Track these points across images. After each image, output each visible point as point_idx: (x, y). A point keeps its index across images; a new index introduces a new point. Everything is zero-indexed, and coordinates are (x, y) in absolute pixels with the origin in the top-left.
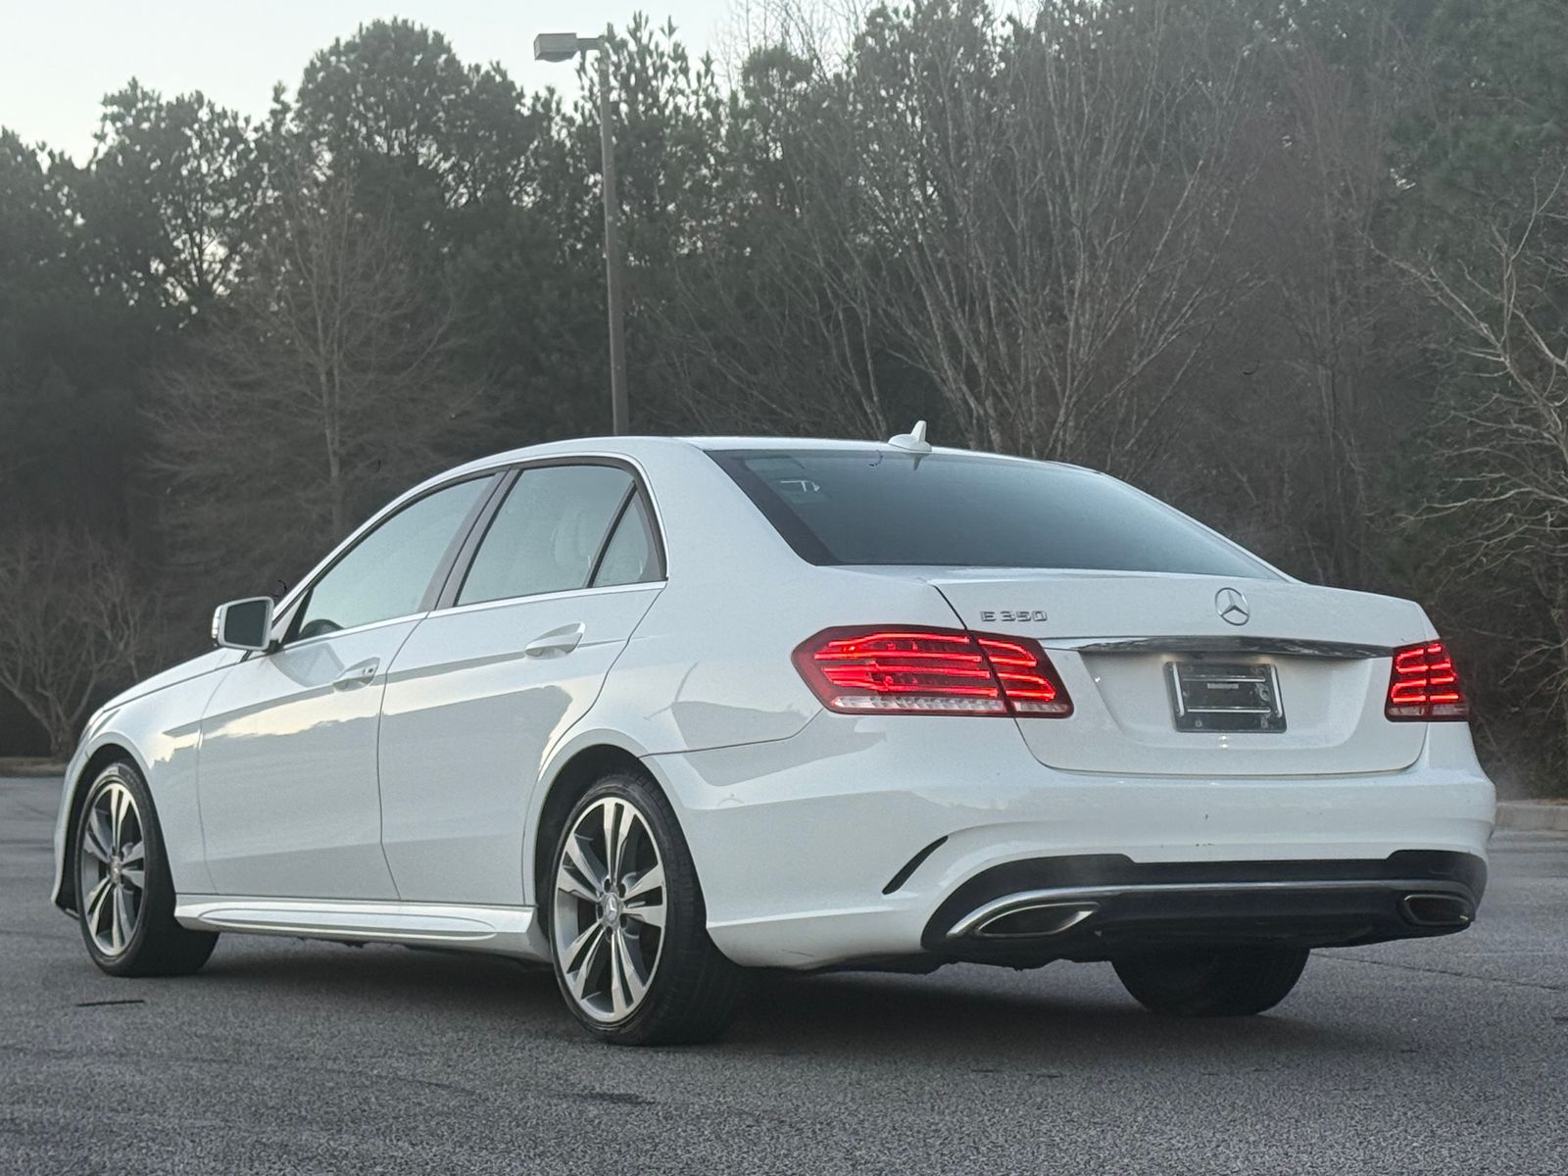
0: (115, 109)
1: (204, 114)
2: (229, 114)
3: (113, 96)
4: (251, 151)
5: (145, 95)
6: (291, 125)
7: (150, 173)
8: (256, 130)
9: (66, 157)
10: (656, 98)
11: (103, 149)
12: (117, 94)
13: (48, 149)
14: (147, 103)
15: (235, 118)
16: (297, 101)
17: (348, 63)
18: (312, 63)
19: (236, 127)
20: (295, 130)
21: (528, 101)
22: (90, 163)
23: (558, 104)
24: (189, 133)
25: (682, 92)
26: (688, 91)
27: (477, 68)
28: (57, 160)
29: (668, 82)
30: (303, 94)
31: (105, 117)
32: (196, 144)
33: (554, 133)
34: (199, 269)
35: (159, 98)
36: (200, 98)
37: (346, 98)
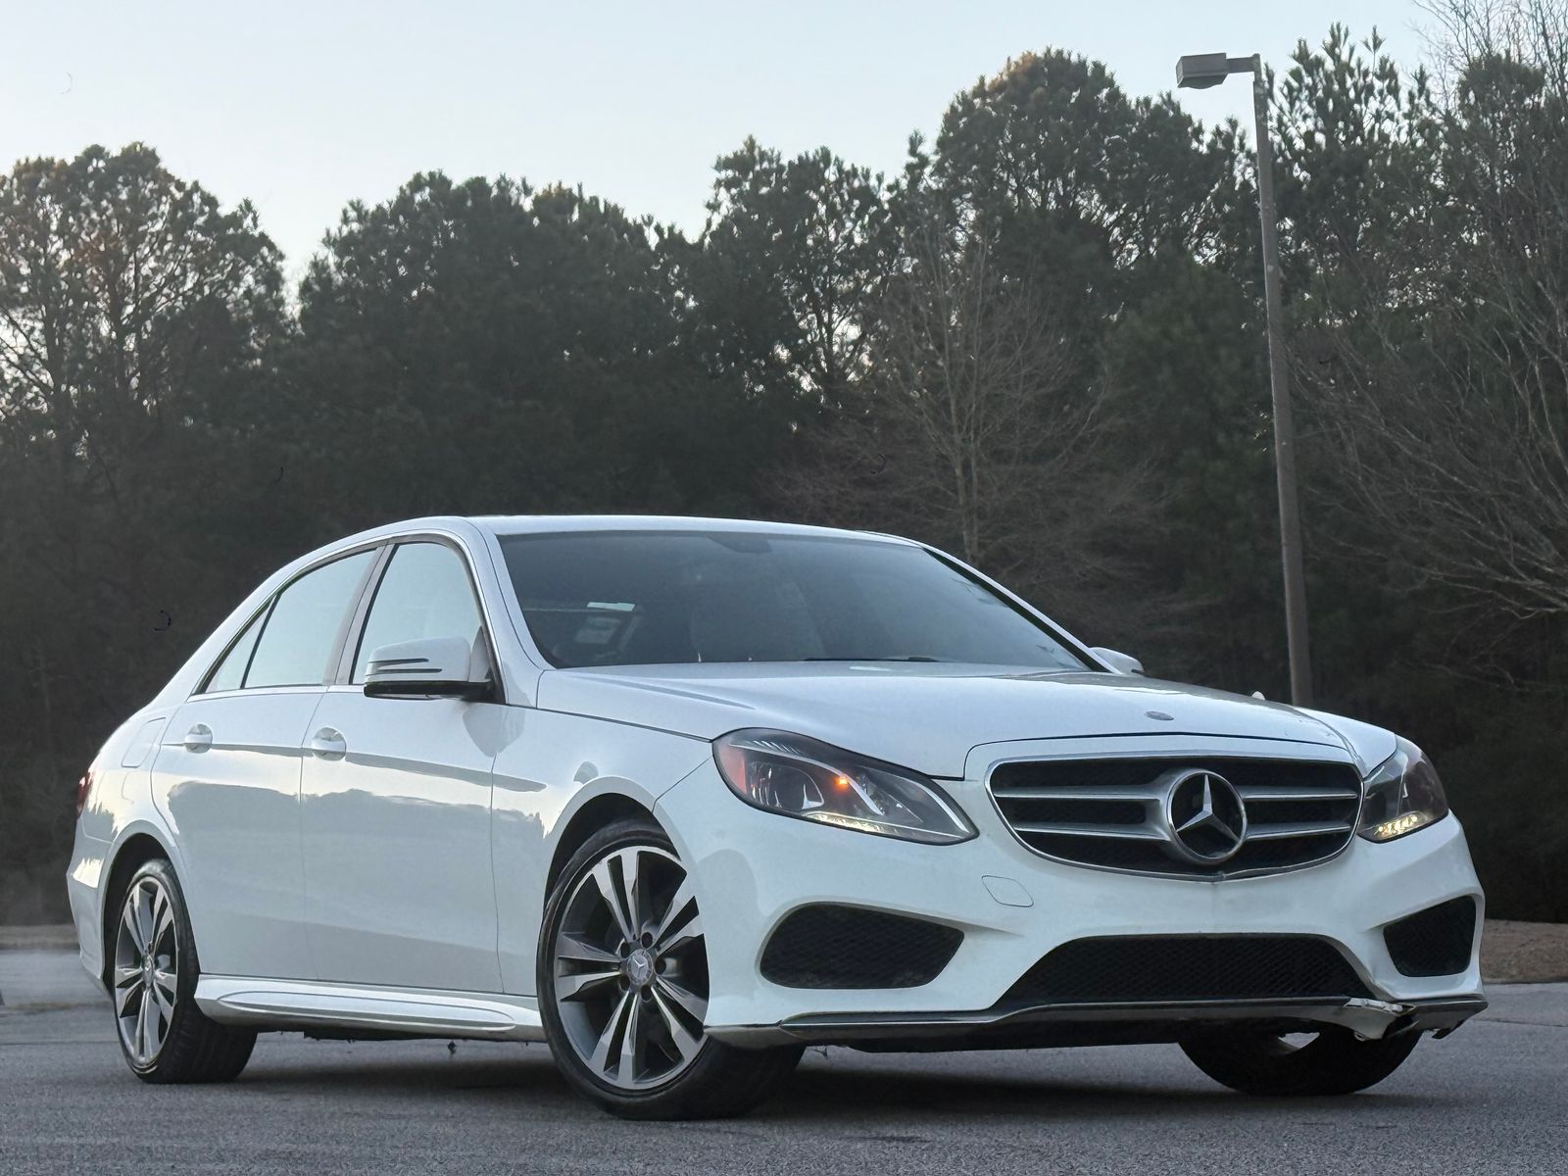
0: (730, 173)
1: (831, 174)
2: (860, 171)
3: (727, 159)
4: (885, 213)
5: (763, 155)
6: (930, 181)
7: (768, 244)
8: (890, 189)
9: (677, 231)
10: (1359, 125)
11: (717, 219)
12: (731, 156)
13: (654, 224)
14: (765, 165)
15: (867, 176)
16: (936, 153)
17: (995, 107)
18: (953, 108)
19: (868, 187)
20: (934, 186)
21: (1207, 137)
22: (704, 236)
23: (1241, 139)
24: (815, 197)
25: (1391, 116)
26: (1398, 115)
27: (1147, 101)
28: (666, 236)
29: (1374, 104)
30: (942, 144)
31: (718, 184)
32: (822, 209)
33: (1237, 173)
34: (828, 353)
35: (779, 160)
36: (825, 156)
37: (992, 146)
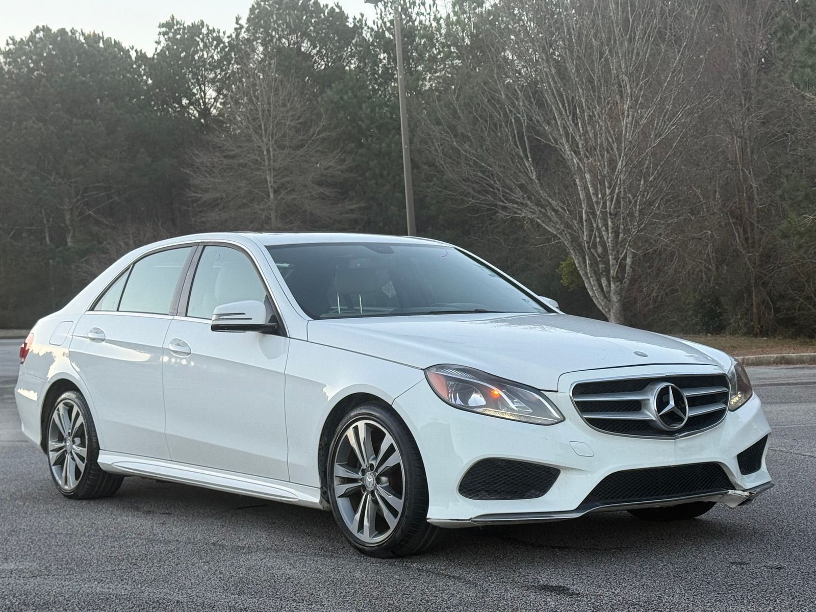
0: (164, 29)
1: (204, 31)
2: (216, 30)
3: (163, 23)
4: (226, 47)
5: (178, 22)
6: (244, 35)
7: (180, 58)
8: (228, 37)
9: (143, 52)
10: (411, 17)
11: (160, 48)
12: (165, 22)
13: (135, 49)
14: (178, 26)
15: (219, 32)
16: (247, 24)
17: (269, 5)
18: (253, 6)
19: (219, 36)
20: (246, 37)
21: (351, 20)
22: (154, 55)
23: (366, 21)
24: (198, 39)
25: (423, 14)
26: (425, 14)
27: (327, 6)
28: (139, 54)
29: (416, 9)
30: (249, 20)
31: (160, 33)
32: (201, 45)
33: (364, 35)
34: (204, 103)
35: (184, 24)
36: (202, 23)
37: (269, 22)
